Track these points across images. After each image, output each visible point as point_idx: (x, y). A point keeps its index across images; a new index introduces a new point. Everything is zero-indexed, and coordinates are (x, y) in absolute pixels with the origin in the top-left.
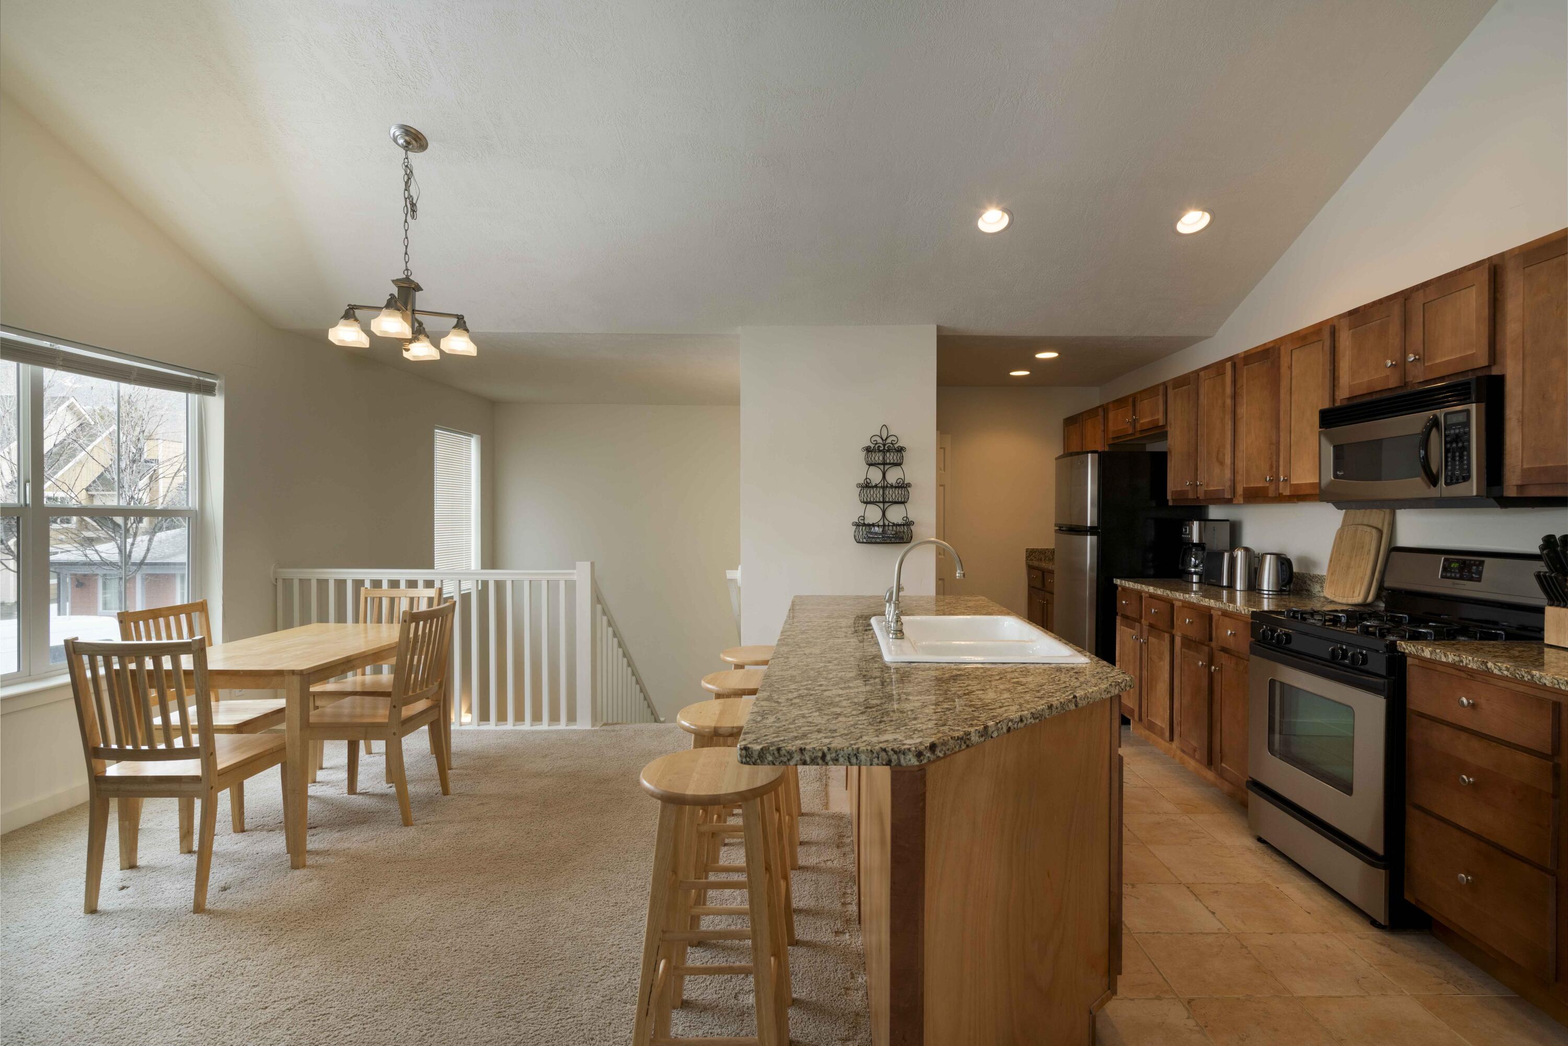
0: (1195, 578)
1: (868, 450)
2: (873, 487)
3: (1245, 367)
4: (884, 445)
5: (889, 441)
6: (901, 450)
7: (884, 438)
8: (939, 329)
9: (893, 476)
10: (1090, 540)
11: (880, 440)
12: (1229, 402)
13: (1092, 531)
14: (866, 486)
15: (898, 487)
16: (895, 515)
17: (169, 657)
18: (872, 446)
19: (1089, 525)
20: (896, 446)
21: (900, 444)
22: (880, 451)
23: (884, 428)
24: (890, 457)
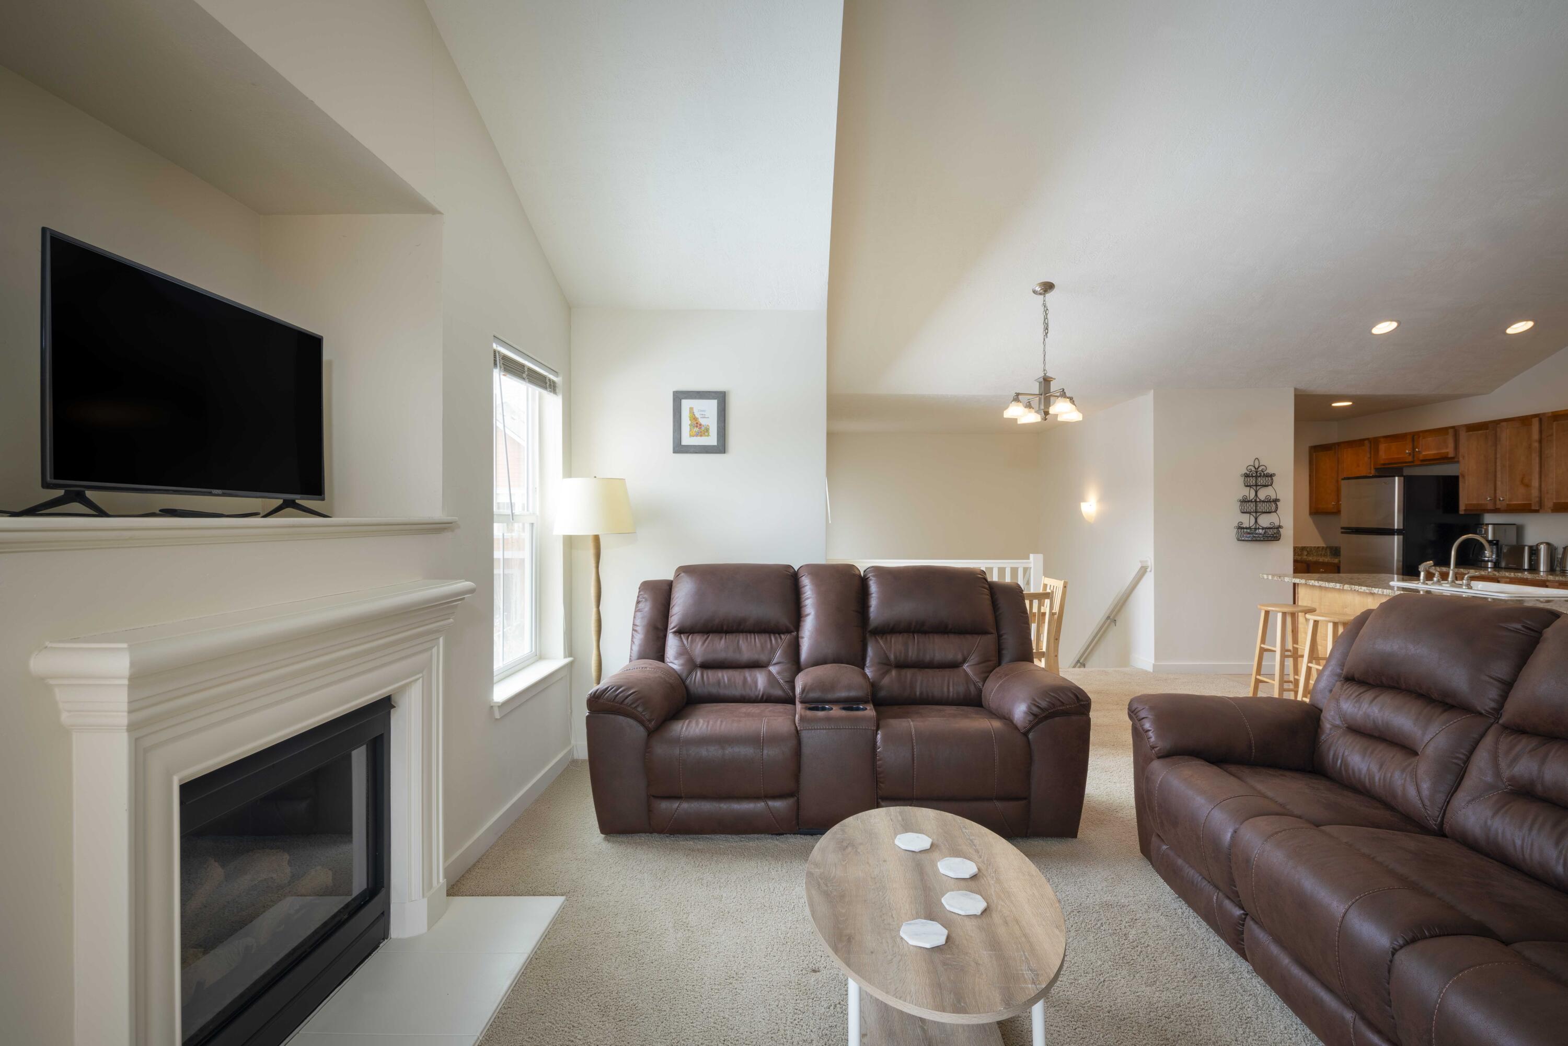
0: (1490, 565)
1: (1246, 476)
2: (1249, 501)
3: (1555, 423)
4: (1257, 472)
5: (1260, 469)
6: (1271, 476)
7: (1257, 467)
8: (1296, 390)
9: (1263, 494)
10: (1396, 540)
11: (1253, 469)
12: (1536, 445)
13: (1399, 532)
14: (1244, 501)
15: (1267, 502)
16: (1265, 521)
17: (1037, 600)
18: (1248, 473)
19: (1396, 527)
20: (1265, 472)
21: (1269, 471)
22: (1253, 476)
23: (1257, 460)
24: (1261, 481)
